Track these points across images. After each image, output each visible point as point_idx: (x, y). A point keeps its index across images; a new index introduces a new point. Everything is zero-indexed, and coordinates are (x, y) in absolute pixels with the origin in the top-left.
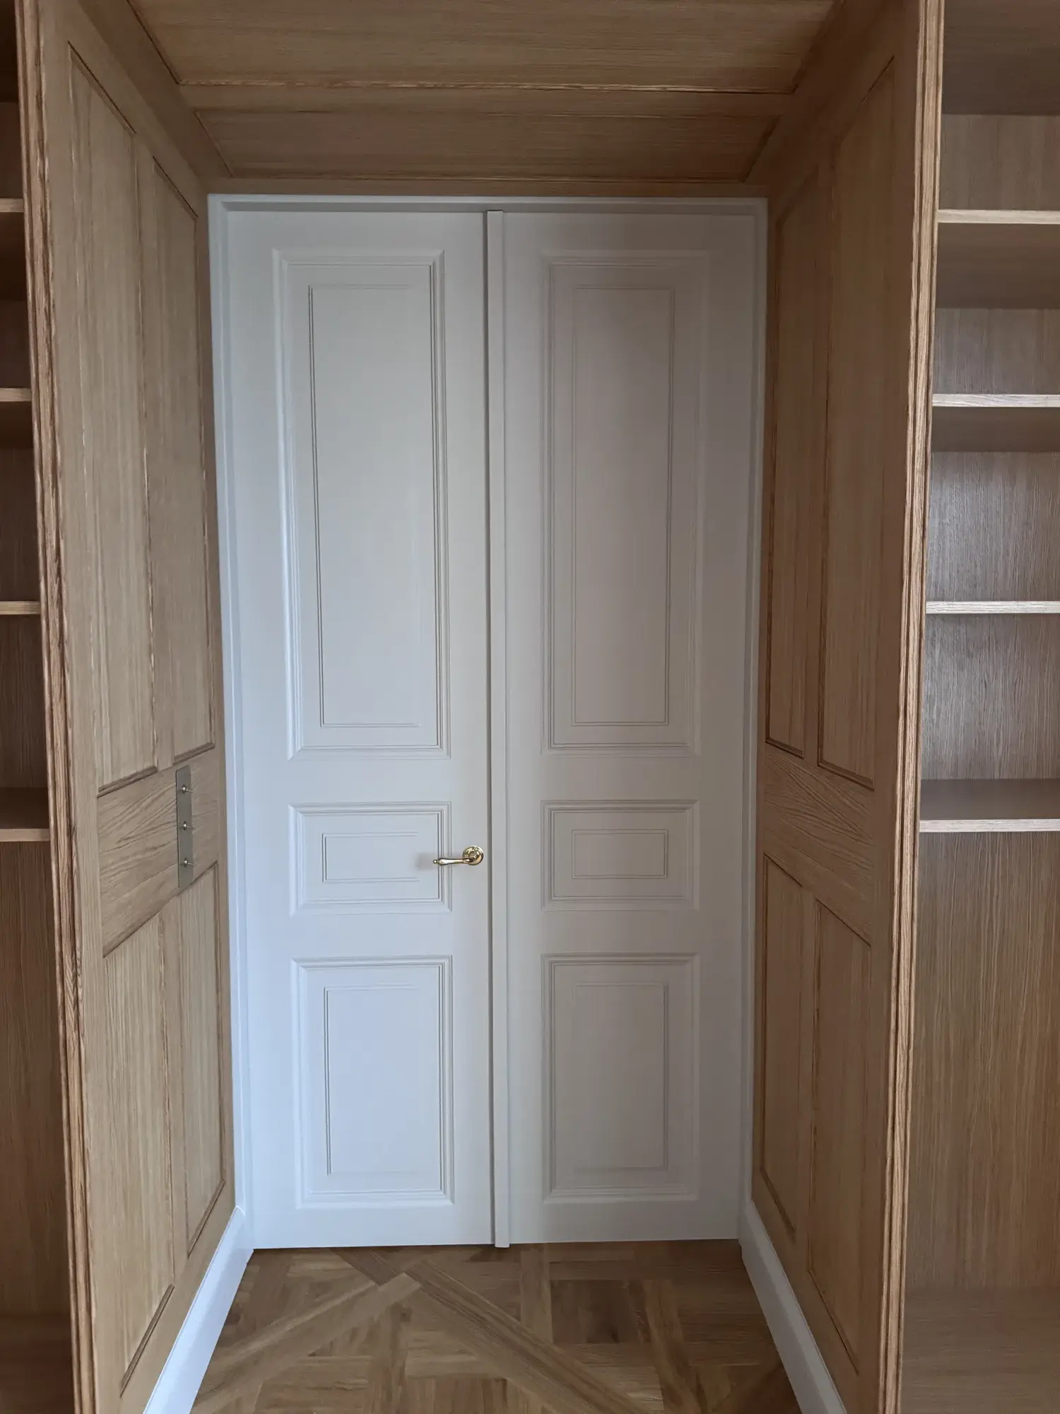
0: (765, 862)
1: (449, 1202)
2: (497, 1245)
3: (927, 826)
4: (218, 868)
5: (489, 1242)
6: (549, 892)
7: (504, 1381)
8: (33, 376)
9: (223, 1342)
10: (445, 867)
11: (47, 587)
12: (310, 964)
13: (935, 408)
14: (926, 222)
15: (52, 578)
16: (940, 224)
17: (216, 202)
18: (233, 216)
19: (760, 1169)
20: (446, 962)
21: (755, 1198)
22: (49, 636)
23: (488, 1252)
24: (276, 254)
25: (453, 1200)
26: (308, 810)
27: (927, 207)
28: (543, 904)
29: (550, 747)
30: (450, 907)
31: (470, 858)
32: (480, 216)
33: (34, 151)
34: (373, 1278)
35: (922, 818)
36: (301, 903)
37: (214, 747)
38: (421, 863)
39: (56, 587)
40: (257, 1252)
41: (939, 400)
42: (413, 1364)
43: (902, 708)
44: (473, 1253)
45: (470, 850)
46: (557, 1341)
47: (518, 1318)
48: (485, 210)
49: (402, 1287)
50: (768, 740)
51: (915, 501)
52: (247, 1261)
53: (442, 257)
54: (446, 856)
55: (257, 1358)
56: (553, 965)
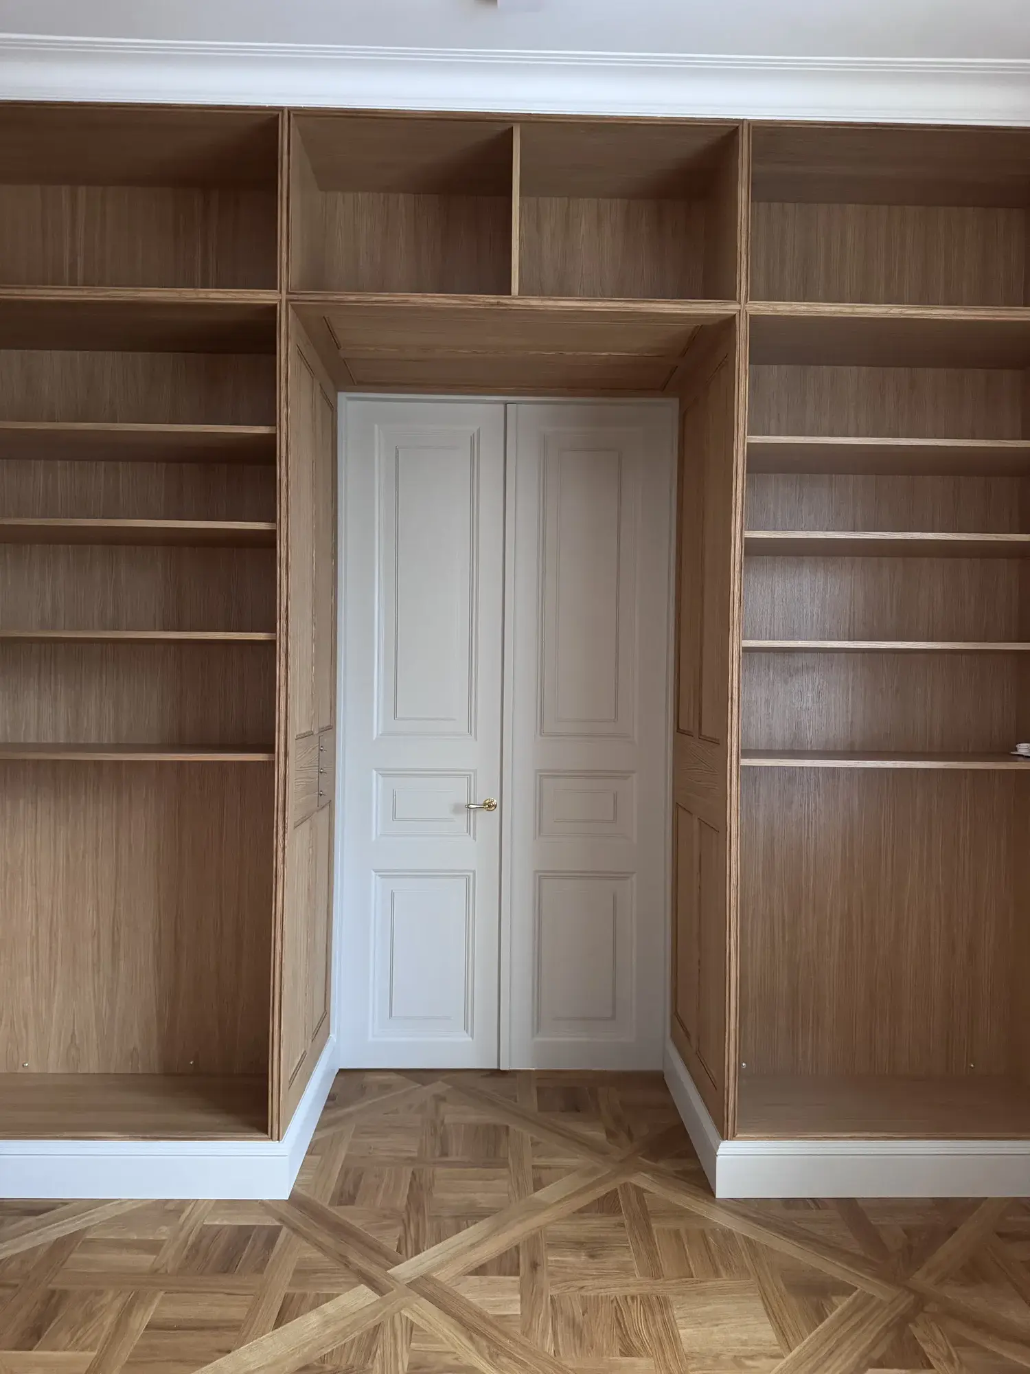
0: (676, 806)
1: (470, 1039)
2: (501, 1069)
3: (745, 762)
4: (331, 804)
5: (495, 1067)
6: (539, 830)
7: (507, 1127)
8: (278, 517)
9: (326, 1108)
10: (472, 810)
11: (281, 625)
12: (384, 874)
13: (746, 538)
14: (741, 443)
15: (283, 621)
16: (748, 443)
17: (342, 397)
18: (350, 404)
19: (676, 1016)
20: (471, 874)
21: (674, 1037)
22: (280, 650)
23: (497, 1073)
24: (376, 426)
25: (472, 1036)
26: (385, 773)
27: (741, 435)
28: (535, 838)
29: (541, 734)
30: (475, 839)
31: (489, 806)
32: (503, 406)
33: (283, 403)
34: (419, 1083)
35: (742, 758)
36: (379, 833)
37: (331, 728)
38: (457, 809)
39: (285, 625)
40: (341, 1071)
41: (748, 534)
42: (448, 1119)
43: (730, 696)
44: (485, 1074)
45: (487, 802)
46: (540, 1109)
47: (516, 1101)
48: (506, 404)
49: (439, 1087)
50: (678, 730)
51: (735, 587)
52: (336, 1073)
53: (479, 431)
54: (472, 803)
55: (350, 1115)
56: (542, 877)
